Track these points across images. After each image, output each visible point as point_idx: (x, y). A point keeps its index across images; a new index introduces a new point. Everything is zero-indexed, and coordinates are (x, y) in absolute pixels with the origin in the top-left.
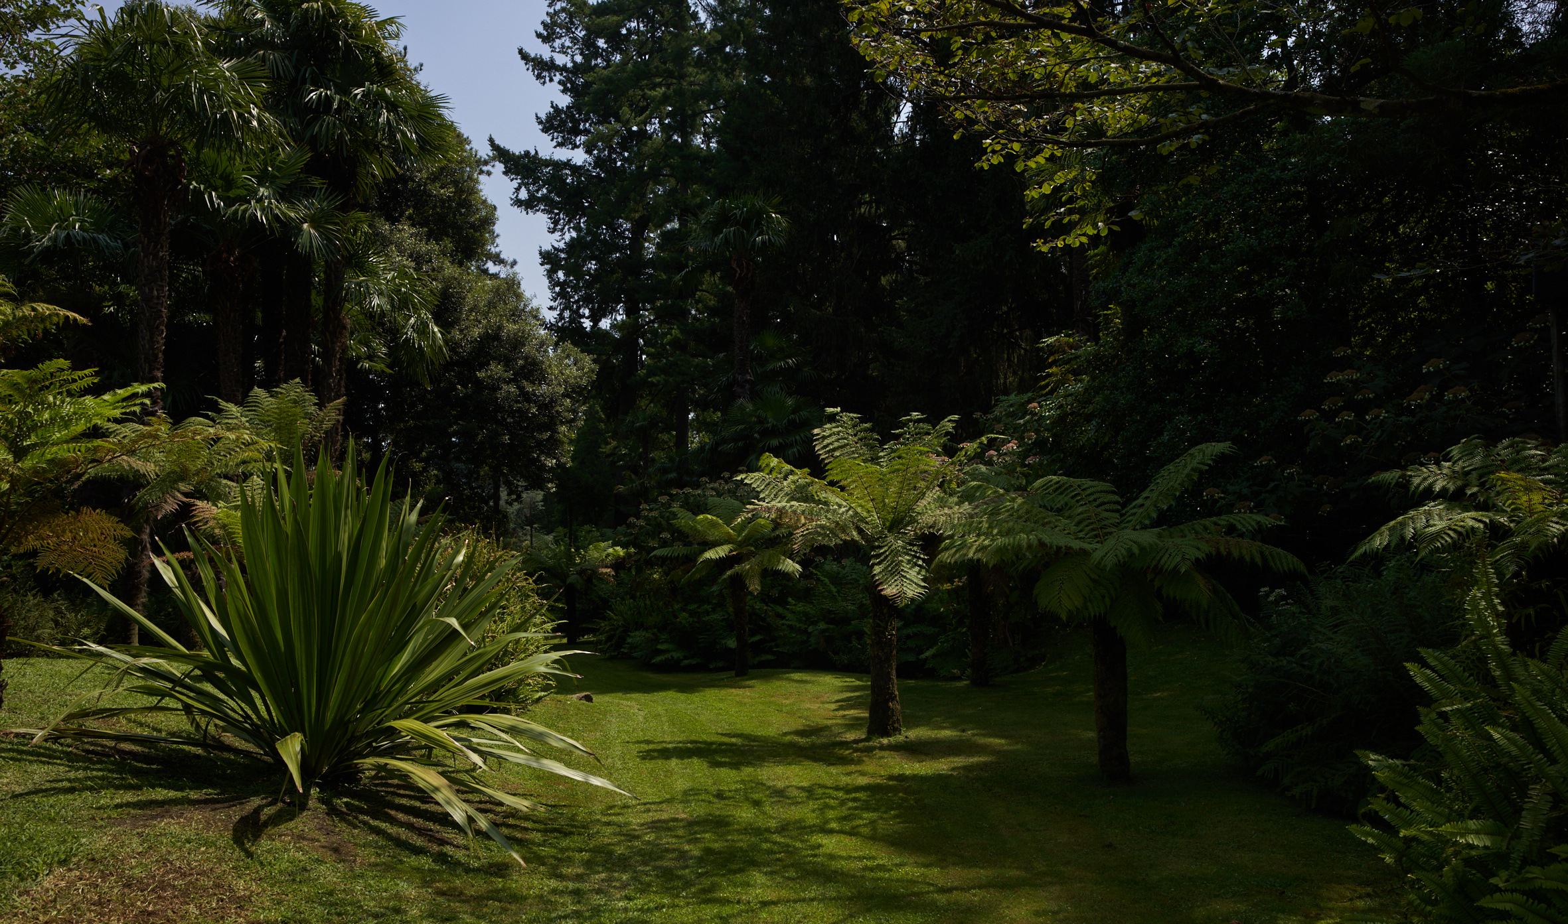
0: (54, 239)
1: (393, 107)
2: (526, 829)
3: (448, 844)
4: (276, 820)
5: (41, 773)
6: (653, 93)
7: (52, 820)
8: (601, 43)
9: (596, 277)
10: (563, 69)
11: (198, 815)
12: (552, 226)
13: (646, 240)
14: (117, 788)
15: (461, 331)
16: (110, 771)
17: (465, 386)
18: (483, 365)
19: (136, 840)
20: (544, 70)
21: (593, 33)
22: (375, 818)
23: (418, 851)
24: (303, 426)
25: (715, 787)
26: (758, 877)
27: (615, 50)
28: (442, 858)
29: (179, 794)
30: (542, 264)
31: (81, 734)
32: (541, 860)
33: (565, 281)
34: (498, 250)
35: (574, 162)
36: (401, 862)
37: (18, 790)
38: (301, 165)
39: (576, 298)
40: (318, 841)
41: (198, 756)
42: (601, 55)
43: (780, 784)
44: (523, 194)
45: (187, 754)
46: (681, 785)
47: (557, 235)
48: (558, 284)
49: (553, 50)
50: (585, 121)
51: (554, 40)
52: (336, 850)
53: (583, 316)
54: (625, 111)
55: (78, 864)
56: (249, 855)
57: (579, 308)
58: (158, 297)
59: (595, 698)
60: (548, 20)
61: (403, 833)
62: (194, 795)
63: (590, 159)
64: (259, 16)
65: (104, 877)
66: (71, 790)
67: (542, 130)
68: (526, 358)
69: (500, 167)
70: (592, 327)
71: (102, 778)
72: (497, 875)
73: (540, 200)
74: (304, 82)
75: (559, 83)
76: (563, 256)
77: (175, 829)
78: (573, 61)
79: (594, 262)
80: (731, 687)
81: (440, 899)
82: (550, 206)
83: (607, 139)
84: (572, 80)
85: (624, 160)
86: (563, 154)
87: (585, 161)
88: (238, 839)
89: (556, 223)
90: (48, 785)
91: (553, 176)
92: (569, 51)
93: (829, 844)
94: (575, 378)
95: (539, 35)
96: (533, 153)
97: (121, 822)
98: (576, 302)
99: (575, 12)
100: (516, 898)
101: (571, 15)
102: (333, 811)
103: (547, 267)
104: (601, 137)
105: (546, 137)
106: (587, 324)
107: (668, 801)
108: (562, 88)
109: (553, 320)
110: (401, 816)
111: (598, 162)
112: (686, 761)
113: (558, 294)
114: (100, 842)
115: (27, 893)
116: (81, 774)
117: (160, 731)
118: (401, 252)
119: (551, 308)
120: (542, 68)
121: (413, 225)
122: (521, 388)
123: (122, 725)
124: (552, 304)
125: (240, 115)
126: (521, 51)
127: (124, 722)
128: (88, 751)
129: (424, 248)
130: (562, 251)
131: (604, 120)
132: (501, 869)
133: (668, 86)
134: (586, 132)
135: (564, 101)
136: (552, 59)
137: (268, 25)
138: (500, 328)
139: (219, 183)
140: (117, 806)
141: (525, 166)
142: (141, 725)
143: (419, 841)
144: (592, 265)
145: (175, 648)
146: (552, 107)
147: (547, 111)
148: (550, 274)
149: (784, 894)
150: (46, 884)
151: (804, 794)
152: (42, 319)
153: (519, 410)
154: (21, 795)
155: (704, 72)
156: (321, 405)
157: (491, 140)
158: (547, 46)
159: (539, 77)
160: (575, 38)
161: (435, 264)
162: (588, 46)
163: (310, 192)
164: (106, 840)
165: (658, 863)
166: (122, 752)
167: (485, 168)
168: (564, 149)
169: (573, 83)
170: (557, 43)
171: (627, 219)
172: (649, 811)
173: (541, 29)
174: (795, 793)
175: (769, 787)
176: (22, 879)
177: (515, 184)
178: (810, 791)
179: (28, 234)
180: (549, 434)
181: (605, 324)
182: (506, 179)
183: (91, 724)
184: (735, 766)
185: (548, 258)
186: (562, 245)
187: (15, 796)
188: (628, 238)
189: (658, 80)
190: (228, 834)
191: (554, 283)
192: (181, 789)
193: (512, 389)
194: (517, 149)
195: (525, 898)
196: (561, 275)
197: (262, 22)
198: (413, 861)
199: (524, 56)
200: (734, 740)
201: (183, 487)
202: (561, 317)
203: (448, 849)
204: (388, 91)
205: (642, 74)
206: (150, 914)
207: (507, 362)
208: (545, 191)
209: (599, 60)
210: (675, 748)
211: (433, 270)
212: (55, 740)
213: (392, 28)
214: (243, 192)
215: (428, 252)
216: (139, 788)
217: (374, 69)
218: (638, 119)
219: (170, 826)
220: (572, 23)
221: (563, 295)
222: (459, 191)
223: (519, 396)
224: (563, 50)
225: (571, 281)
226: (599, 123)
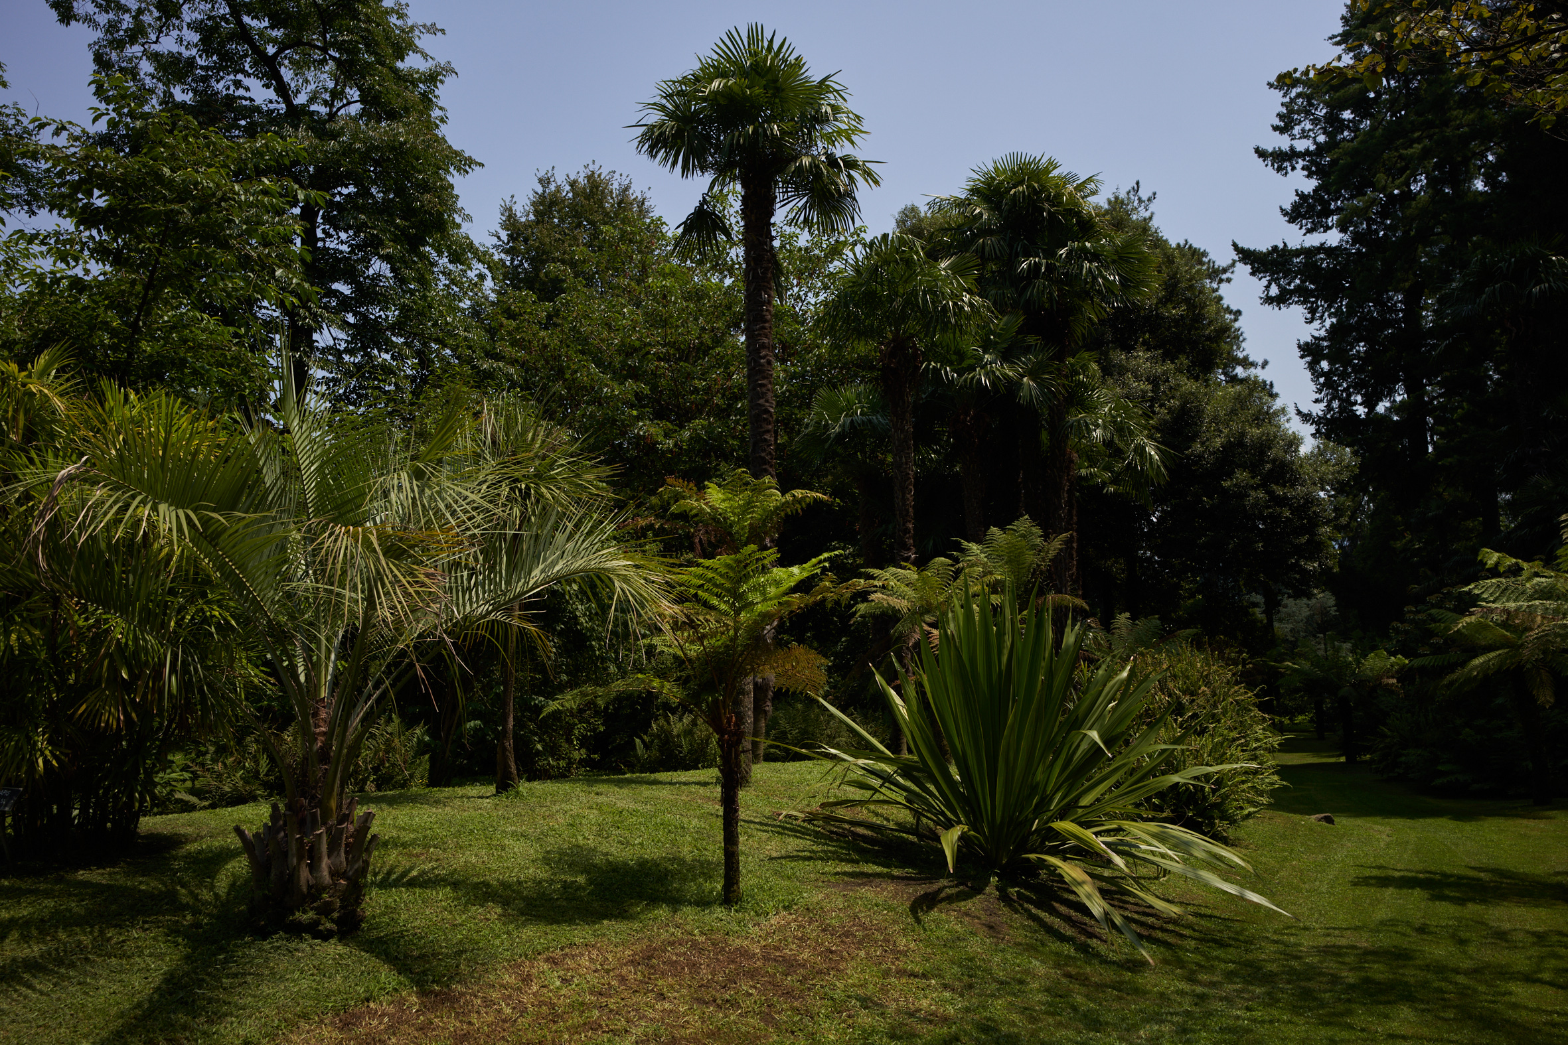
0: (843, 426)
1: (1094, 256)
2: (1182, 936)
3: (1096, 937)
4: (950, 899)
5: (793, 844)
6: (1410, 151)
7: (789, 878)
8: (1347, 115)
9: (1367, 358)
10: (1307, 152)
11: (891, 887)
12: (1309, 316)
13: (1423, 309)
14: (841, 860)
15: (1203, 444)
16: (841, 848)
17: (1210, 497)
18: (1230, 475)
19: (841, 899)
20: (1284, 161)
21: (1335, 107)
22: (1037, 907)
23: (1063, 938)
24: (1031, 558)
25: (1422, 921)
26: (1405, 1011)
27: (1362, 118)
28: (1084, 949)
29: (885, 870)
30: (1302, 357)
31: (828, 819)
32: (1181, 963)
33: (1330, 370)
34: (1245, 353)
35: (1328, 244)
36: (1043, 944)
37: (774, 854)
38: (1015, 329)
39: (1345, 385)
40: (979, 918)
41: (912, 843)
42: (1348, 127)
43: (1507, 926)
44: (1274, 291)
45: (905, 841)
46: (1381, 914)
47: (1316, 324)
48: (1323, 374)
49: (1293, 138)
50: (1336, 200)
51: (1292, 128)
52: (991, 927)
53: (1355, 403)
54: (1381, 177)
55: (796, 911)
56: (918, 921)
57: (1349, 395)
58: (906, 463)
59: (1336, 820)
60: (1284, 110)
61: (1056, 922)
62: (895, 872)
63: (1346, 237)
64: (978, 211)
65: (811, 921)
66: (809, 859)
67: (1289, 221)
68: (1274, 461)
69: (1243, 270)
70: (1367, 414)
71: (833, 853)
72: (1129, 969)
73: (1292, 293)
74: (1017, 256)
75: (1303, 168)
76: (1325, 344)
77: (871, 895)
78: (1315, 143)
79: (1362, 344)
80: (1523, 817)
81: (1064, 980)
82: (1303, 295)
83: (1362, 213)
84: (1315, 163)
85: (1387, 228)
86: (1314, 240)
87: (1342, 240)
88: (914, 909)
89: (1313, 311)
90: (795, 853)
91: (1305, 265)
92: (1311, 133)
93: (1521, 992)
94: (1333, 474)
95: (1275, 128)
96: (1281, 246)
97: (836, 885)
98: (1345, 390)
99: (1312, 94)
100: (1138, 991)
101: (1309, 98)
102: (1005, 898)
103: (1308, 359)
104: (1356, 211)
105: (1294, 227)
106: (1361, 411)
107: (1357, 929)
108: (1306, 173)
109: (1320, 413)
110: (1063, 909)
111: (1357, 238)
112: (1405, 891)
113: (1323, 385)
114: (815, 897)
115: (759, 925)
116: (820, 848)
117: (888, 820)
118: (1137, 377)
119: (1317, 401)
120: (1281, 160)
121: (1148, 350)
122: (1270, 493)
123: (863, 814)
124: (1318, 396)
125: (955, 304)
126: (1257, 150)
127: (865, 811)
128: (832, 832)
129: (1159, 369)
130: (1323, 339)
131: (1360, 193)
132: (1137, 965)
133: (1430, 137)
134: (1338, 210)
135: (1309, 185)
136: (1292, 148)
137: (985, 217)
138: (1243, 434)
139: (954, 357)
140: (837, 874)
141: (1274, 262)
142: (877, 815)
143: (1069, 931)
144: (1362, 347)
145: (883, 752)
146: (1297, 195)
147: (1292, 201)
148: (1312, 366)
149: (1426, 1032)
150: (772, 921)
151: (1532, 939)
152: (799, 501)
153: (1271, 516)
154: (775, 858)
155: (1472, 111)
156: (1046, 537)
157: (1235, 245)
158: (1286, 137)
159: (1279, 169)
160: (1316, 119)
161: (1172, 382)
162: (1333, 123)
163: (1027, 350)
164: (821, 896)
165: (1302, 984)
166: (854, 834)
167: (1224, 276)
168: (1315, 235)
169: (1317, 165)
170: (1297, 130)
171: (1397, 291)
172: (1328, 935)
173: (1277, 122)
174: (1520, 936)
175: (1491, 928)
176: (758, 915)
177: (1264, 282)
178: (1540, 938)
179: (827, 425)
180: (1306, 537)
181: (1381, 408)
182: (1254, 279)
183: (841, 812)
184: (1461, 902)
185: (1311, 351)
186: (1323, 333)
187: (771, 859)
188: (1401, 310)
189: (1416, 135)
190: (908, 904)
191: (1316, 374)
192: (888, 867)
193: (1261, 494)
194: (1262, 245)
195: (1145, 993)
196: (1325, 365)
197: (981, 214)
198: (1055, 946)
199: (1261, 153)
200: (1482, 875)
201: (928, 618)
202: (1329, 408)
203: (1094, 942)
204: (1088, 245)
205: (1395, 134)
206: (832, 952)
207: (1254, 468)
208: (1298, 281)
209: (1346, 133)
210: (1402, 877)
211: (1171, 388)
212: (810, 821)
213: (1092, 186)
214: (972, 361)
215: (1165, 373)
216: (857, 862)
217: (1076, 228)
218: (1397, 182)
219: (867, 892)
220: (1311, 104)
221: (1329, 384)
222: (1191, 305)
223: (1269, 501)
224: (1304, 135)
225: (1337, 369)
226: (1352, 197)
